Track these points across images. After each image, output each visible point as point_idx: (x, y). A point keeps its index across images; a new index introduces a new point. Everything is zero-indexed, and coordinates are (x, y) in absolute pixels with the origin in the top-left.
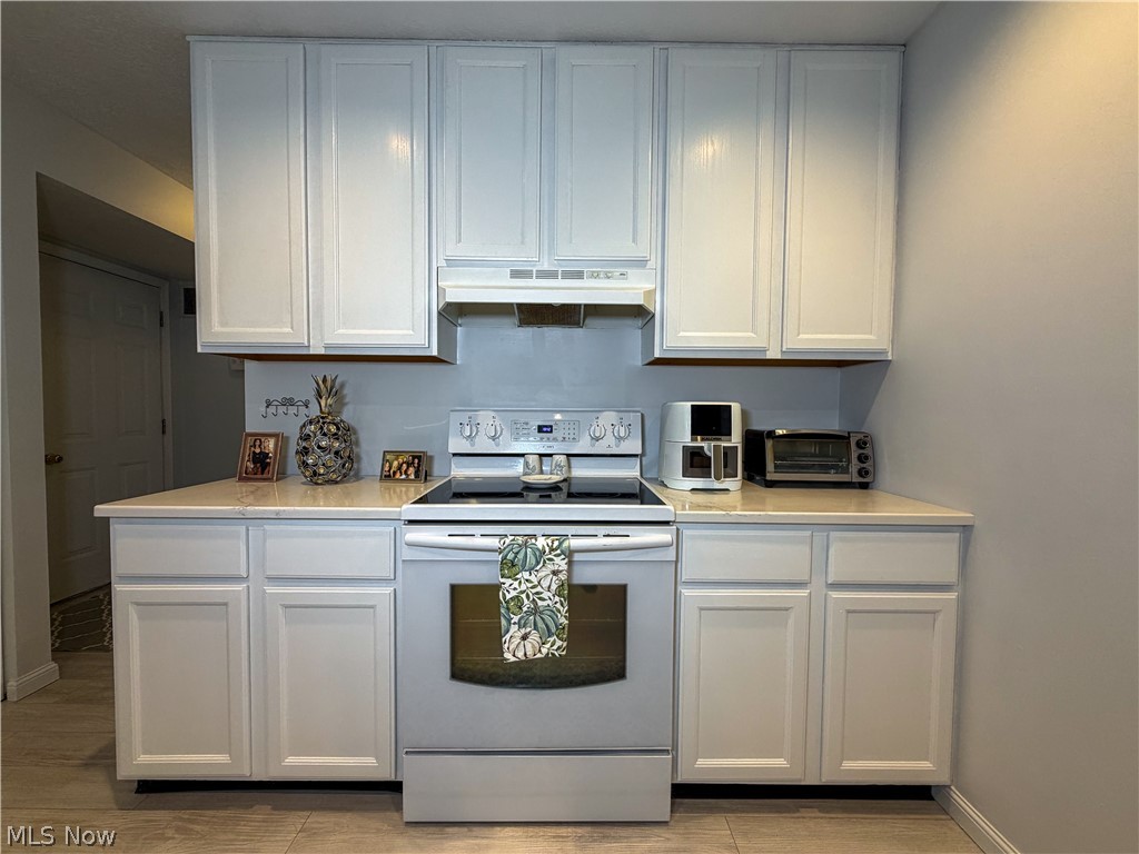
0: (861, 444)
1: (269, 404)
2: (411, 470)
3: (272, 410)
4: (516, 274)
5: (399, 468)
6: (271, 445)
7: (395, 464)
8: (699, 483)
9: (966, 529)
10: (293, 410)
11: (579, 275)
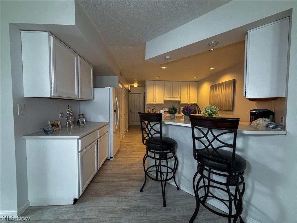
4: (170, 98)
11: (175, 98)
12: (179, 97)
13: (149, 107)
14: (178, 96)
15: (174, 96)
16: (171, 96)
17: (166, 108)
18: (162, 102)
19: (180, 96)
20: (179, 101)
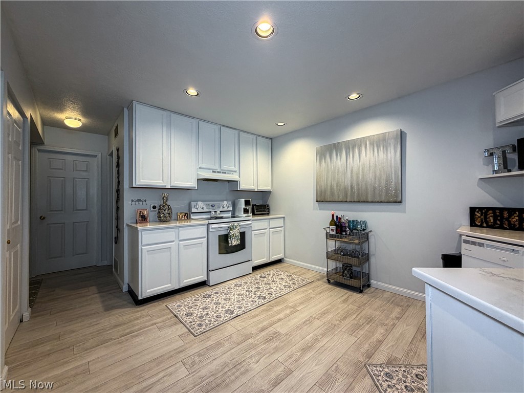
0: (268, 206)
1: (132, 201)
2: (186, 217)
3: (133, 203)
4: (213, 172)
5: (182, 216)
6: (145, 213)
7: (181, 216)
8: (246, 215)
9: (284, 218)
10: (141, 203)
11: (225, 173)
12: (236, 172)
13: (139, 200)
14: (232, 168)
15: (225, 167)
16: (217, 168)
17: (200, 203)
18: (192, 183)
19: (237, 169)
20: (235, 182)
